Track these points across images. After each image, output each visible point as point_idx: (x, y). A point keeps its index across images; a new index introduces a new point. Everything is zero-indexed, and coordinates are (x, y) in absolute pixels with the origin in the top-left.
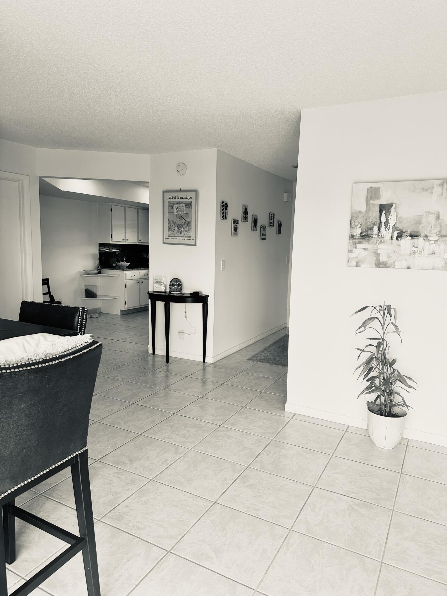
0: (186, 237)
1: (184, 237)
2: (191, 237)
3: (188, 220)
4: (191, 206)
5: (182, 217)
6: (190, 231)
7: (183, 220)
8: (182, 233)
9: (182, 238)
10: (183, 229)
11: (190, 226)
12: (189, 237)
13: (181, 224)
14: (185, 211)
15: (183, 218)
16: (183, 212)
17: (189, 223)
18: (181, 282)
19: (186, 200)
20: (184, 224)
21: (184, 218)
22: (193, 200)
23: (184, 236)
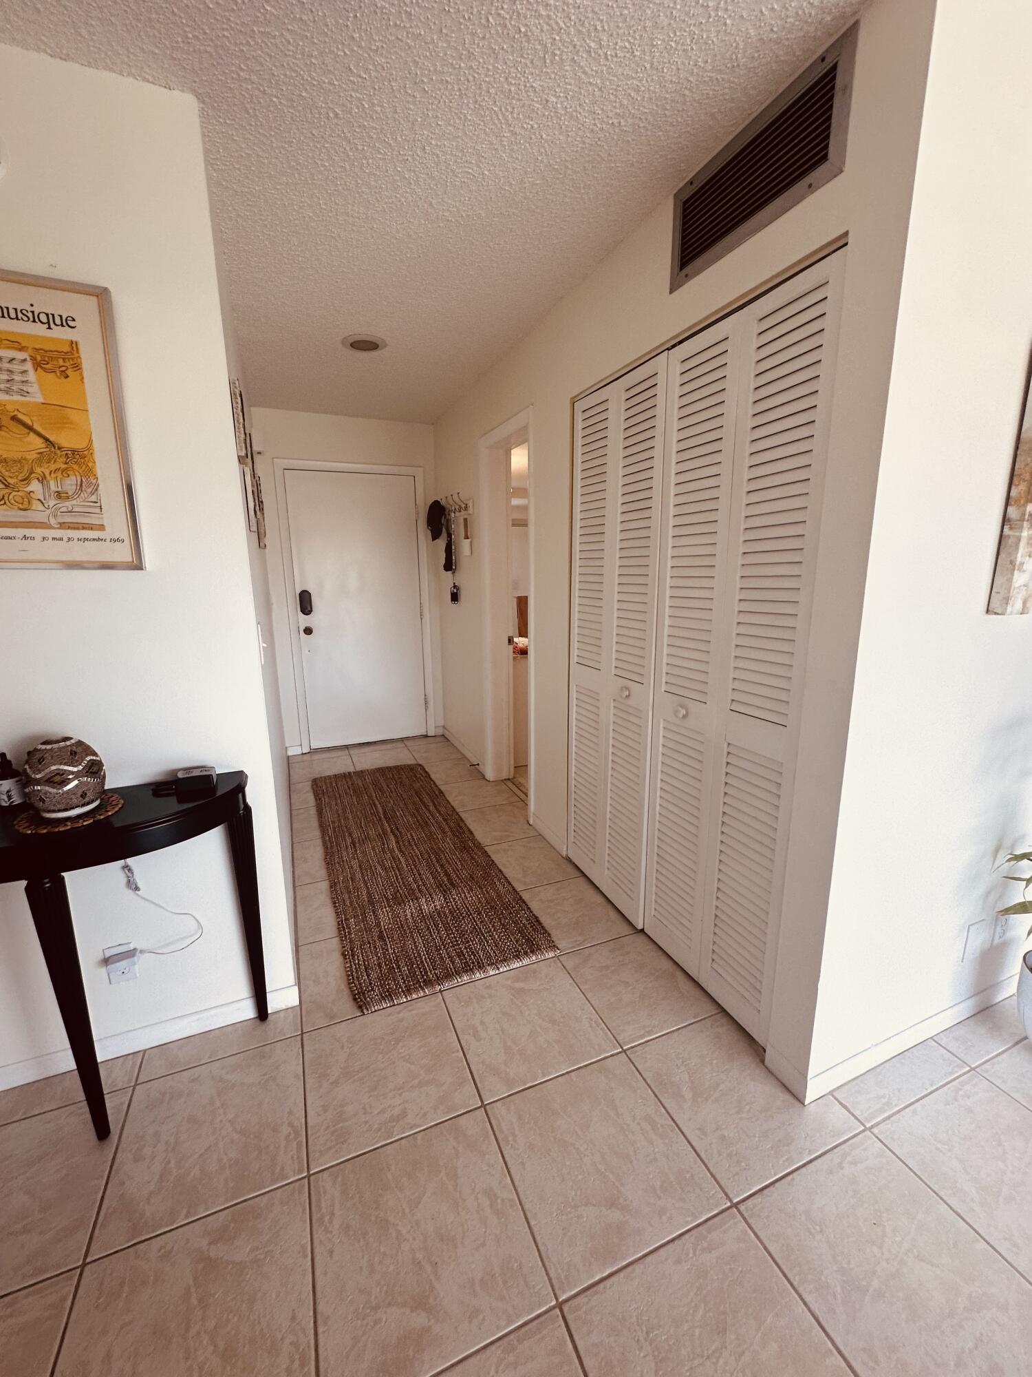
0: (63, 526)
1: (52, 528)
2: (101, 527)
3: (66, 440)
4: (77, 367)
5: (14, 418)
6: (94, 498)
7: (32, 435)
8: (36, 505)
9: (38, 533)
10: (35, 486)
11: (89, 472)
12: (91, 527)
13: (16, 456)
14: (34, 389)
15: (30, 429)
16: (23, 393)
17: (79, 459)
18: (95, 754)
19: (39, 330)
20: (41, 458)
21: (36, 427)
22: (86, 336)
23: (53, 521)
